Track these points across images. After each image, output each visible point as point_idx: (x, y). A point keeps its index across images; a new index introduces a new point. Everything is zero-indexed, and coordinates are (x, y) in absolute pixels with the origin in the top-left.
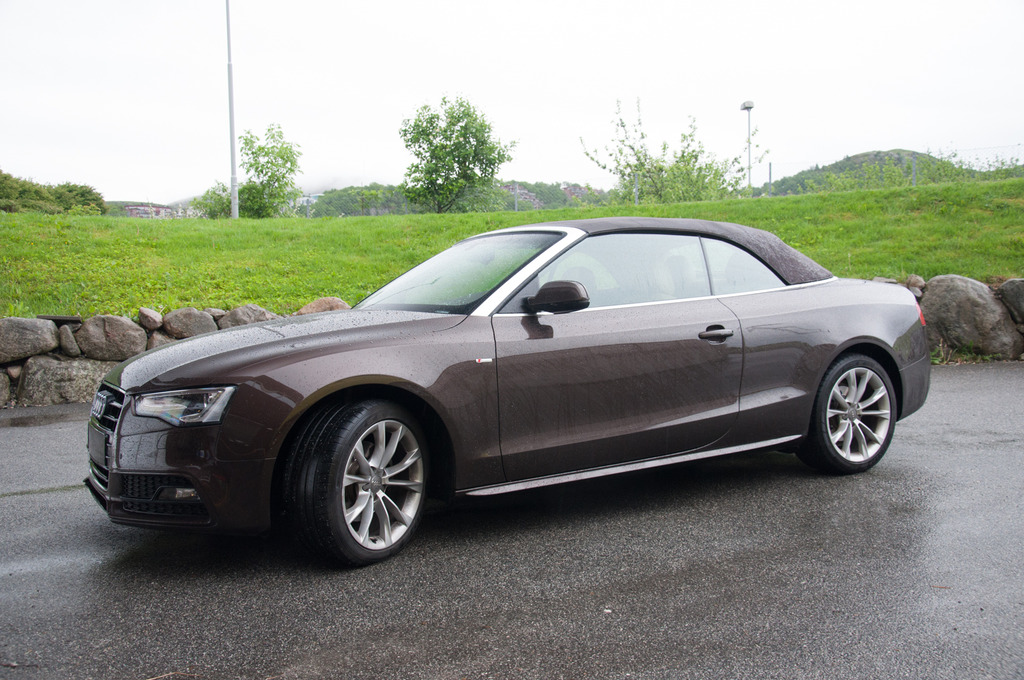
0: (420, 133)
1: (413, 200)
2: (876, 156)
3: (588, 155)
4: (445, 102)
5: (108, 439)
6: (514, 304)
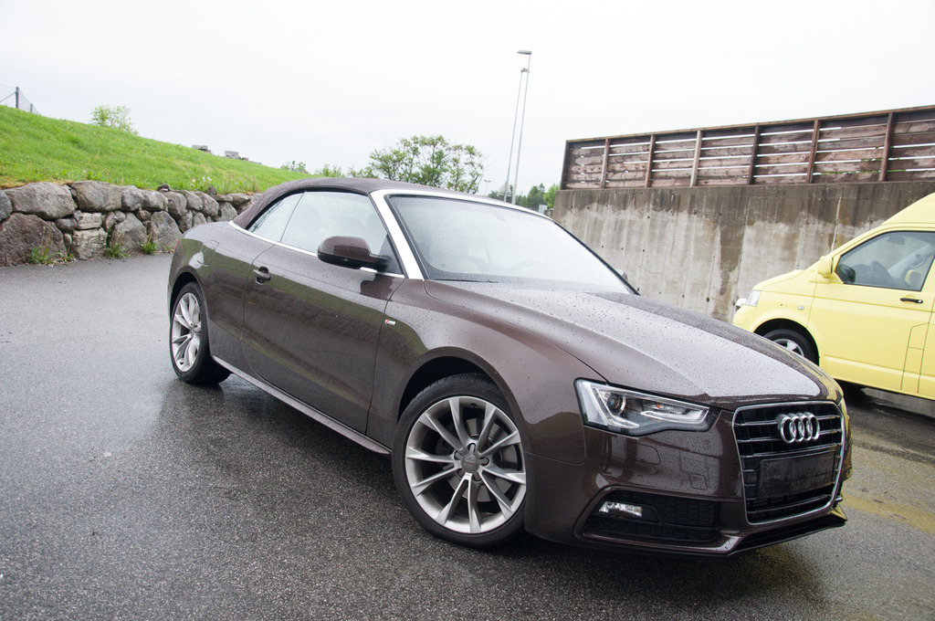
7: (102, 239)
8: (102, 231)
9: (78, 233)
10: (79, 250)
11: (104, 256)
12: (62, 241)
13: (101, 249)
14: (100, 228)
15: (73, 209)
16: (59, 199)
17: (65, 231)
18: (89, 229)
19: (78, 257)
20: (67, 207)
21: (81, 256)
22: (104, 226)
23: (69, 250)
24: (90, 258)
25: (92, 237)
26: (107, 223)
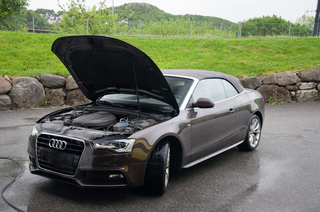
2: (136, 5)
3: (60, 6)
5: (74, 157)
6: (190, 105)
7: (314, 93)
8: (314, 90)
9: (299, 91)
10: (298, 98)
11: (315, 100)
12: (288, 95)
13: (313, 98)
14: (312, 89)
15: (295, 81)
16: (288, 78)
17: (290, 91)
18: (306, 89)
19: (297, 101)
20: (293, 81)
21: (299, 101)
22: (316, 88)
23: (294, 98)
24: (306, 101)
25: (307, 93)
26: (318, 86)
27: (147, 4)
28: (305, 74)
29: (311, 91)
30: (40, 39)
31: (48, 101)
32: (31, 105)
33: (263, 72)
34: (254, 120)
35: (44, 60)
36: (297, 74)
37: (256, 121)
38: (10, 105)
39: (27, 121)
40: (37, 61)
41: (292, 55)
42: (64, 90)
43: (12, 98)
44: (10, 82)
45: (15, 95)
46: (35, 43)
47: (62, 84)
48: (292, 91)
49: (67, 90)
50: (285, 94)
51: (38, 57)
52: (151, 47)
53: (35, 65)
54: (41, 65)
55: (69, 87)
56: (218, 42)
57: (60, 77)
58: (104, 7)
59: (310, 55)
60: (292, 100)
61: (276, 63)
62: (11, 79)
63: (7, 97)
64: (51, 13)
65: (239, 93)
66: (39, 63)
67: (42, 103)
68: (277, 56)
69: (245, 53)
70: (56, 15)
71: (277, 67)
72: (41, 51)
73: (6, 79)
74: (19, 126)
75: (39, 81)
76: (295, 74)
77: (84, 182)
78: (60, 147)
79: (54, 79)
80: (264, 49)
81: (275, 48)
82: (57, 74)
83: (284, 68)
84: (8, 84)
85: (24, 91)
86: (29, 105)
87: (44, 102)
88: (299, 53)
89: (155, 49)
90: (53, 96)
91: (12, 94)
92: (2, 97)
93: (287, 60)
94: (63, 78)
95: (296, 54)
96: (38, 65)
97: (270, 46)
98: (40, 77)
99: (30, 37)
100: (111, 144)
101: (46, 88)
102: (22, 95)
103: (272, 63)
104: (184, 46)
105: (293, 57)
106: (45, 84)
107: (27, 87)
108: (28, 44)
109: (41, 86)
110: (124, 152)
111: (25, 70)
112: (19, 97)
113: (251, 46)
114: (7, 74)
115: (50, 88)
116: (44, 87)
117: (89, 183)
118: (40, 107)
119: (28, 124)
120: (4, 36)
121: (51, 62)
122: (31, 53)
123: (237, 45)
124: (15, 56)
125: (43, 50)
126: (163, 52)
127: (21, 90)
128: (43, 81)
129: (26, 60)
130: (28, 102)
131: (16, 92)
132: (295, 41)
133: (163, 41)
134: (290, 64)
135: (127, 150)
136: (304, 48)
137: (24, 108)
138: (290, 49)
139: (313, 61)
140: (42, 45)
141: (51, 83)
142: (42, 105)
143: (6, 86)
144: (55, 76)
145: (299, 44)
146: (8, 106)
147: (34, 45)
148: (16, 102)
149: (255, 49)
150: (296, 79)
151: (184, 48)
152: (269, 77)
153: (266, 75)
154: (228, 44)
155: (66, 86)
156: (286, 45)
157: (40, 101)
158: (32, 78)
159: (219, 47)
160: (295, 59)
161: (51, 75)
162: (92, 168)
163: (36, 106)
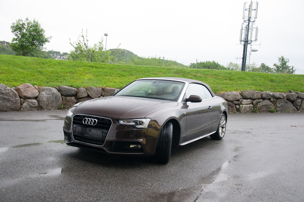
0: (17, 28)
1: (15, 50)
2: (118, 50)
3: (71, 44)
4: (27, 19)
5: (103, 131)
6: (184, 100)
7: (251, 107)
8: (251, 105)
9: (241, 105)
10: (241, 110)
11: (251, 112)
12: (235, 107)
13: (250, 110)
14: (250, 104)
15: (239, 98)
16: (234, 96)
17: (236, 105)
18: (246, 104)
19: (240, 112)
20: (237, 98)
21: (242, 112)
22: (252, 103)
23: (238, 110)
24: (246, 112)
25: (247, 106)
26: (254, 103)
27: (125, 50)
28: (246, 94)
29: (249, 105)
30: (58, 63)
31: (64, 105)
32: (51, 108)
33: (217, 91)
34: (222, 117)
35: (61, 77)
36: (240, 93)
37: (224, 118)
38: (37, 106)
39: (51, 117)
40: (56, 78)
41: (235, 82)
42: (75, 98)
43: (38, 101)
44: (38, 90)
45: (41, 99)
46: (55, 65)
47: (74, 94)
48: (237, 105)
49: (78, 98)
50: (232, 107)
51: (57, 75)
52: (137, 71)
53: (55, 80)
54: (59, 80)
55: (80, 96)
56: (184, 71)
57: (73, 88)
58: (102, 45)
59: (247, 82)
60: (237, 111)
61: (226, 86)
62: (39, 88)
63: (35, 101)
64: (58, 54)
65: (213, 97)
66: (58, 78)
67: (59, 107)
68: (225, 81)
69: (204, 78)
70: (61, 55)
71: (227, 89)
72: (59, 70)
73: (35, 88)
74: (46, 120)
75: (58, 91)
76: (239, 93)
77: (110, 150)
78: (92, 123)
79: (69, 89)
80: (216, 77)
81: (223, 76)
82: (71, 86)
83: (231, 89)
84: (37, 91)
85: (47, 97)
86: (50, 108)
87: (61, 106)
88: (239, 81)
89: (140, 73)
90: (67, 102)
91: (39, 99)
92: (32, 101)
93: (232, 84)
94: (76, 89)
95: (237, 81)
96: (57, 80)
97: (220, 75)
98: (59, 88)
99: (51, 61)
100: (132, 122)
101: (63, 96)
102: (46, 100)
103: (222, 86)
104: (161, 72)
105: (236, 83)
106: (62, 93)
107: (50, 94)
108: (50, 66)
109: (59, 94)
110: (142, 128)
111: (48, 83)
112: (44, 101)
113: (207, 74)
114: (36, 84)
115: (66, 96)
116: (62, 95)
117: (114, 151)
118: (58, 110)
119: (52, 119)
120: (33, 60)
121: (66, 78)
122: (52, 71)
123: (198, 73)
124: (41, 73)
125: (61, 70)
126: (146, 75)
127: (45, 96)
128: (61, 91)
129: (49, 76)
130: (50, 105)
131: (42, 97)
132: (236, 73)
133: (146, 68)
134: (235, 87)
135: (145, 126)
136: (242, 78)
137: (47, 110)
138: (233, 78)
139: (249, 86)
140: (60, 67)
141: (66, 93)
142: (59, 108)
143: (35, 93)
144: (70, 88)
145: (239, 74)
146: (35, 107)
147: (54, 67)
148: (41, 104)
149: (210, 76)
150: (239, 97)
151: (161, 73)
152: (222, 94)
153: (219, 93)
154: (191, 72)
155: (77, 95)
156: (230, 75)
157: (58, 105)
158: (54, 88)
159: (185, 73)
160: (237, 84)
161: (67, 87)
162: (116, 139)
163: (55, 109)
